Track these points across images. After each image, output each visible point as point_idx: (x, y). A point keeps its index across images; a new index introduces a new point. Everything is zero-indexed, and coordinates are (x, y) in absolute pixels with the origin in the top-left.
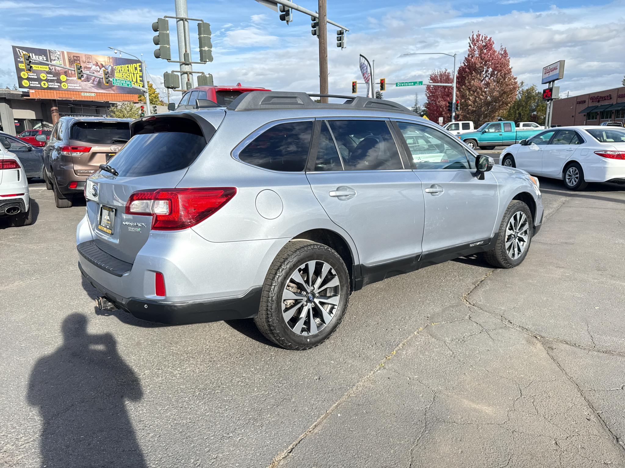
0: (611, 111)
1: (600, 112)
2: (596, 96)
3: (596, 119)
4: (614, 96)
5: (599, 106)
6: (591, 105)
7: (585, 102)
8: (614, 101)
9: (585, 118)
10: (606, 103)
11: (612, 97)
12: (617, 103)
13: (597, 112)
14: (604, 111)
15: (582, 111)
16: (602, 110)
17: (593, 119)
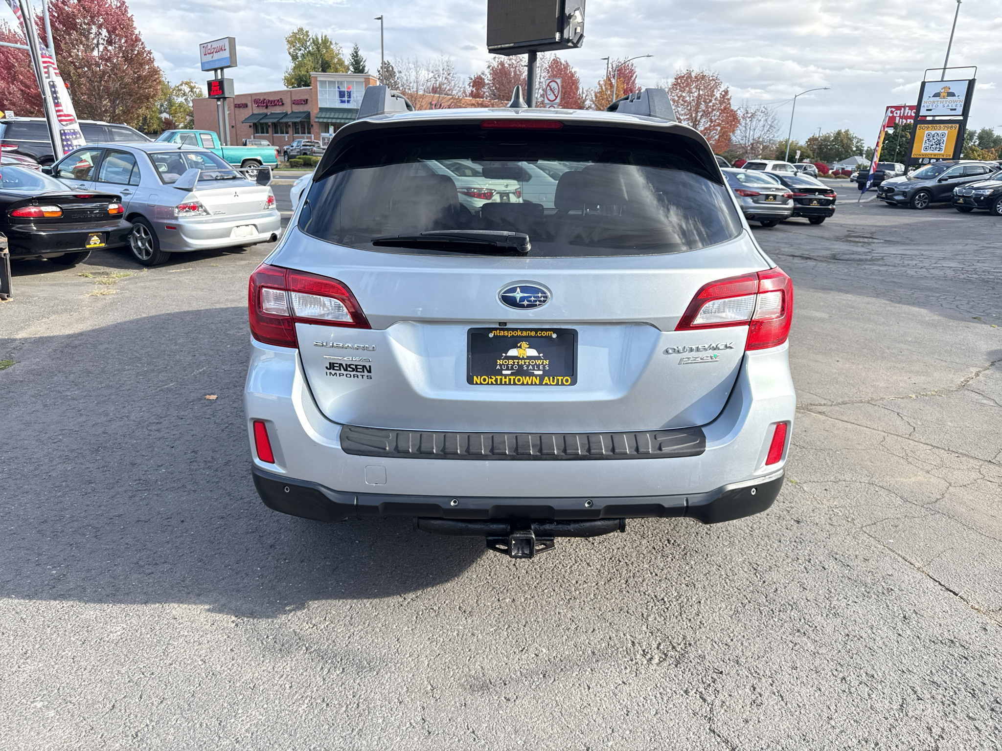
0: (287, 122)
1: (272, 123)
2: (262, 99)
3: (267, 133)
4: (287, 101)
5: (269, 114)
6: (257, 111)
7: (246, 106)
8: (288, 108)
9: (251, 130)
10: (278, 110)
11: (284, 102)
12: (292, 112)
13: (266, 124)
14: (278, 122)
15: (246, 119)
16: (275, 121)
17: (263, 133)
